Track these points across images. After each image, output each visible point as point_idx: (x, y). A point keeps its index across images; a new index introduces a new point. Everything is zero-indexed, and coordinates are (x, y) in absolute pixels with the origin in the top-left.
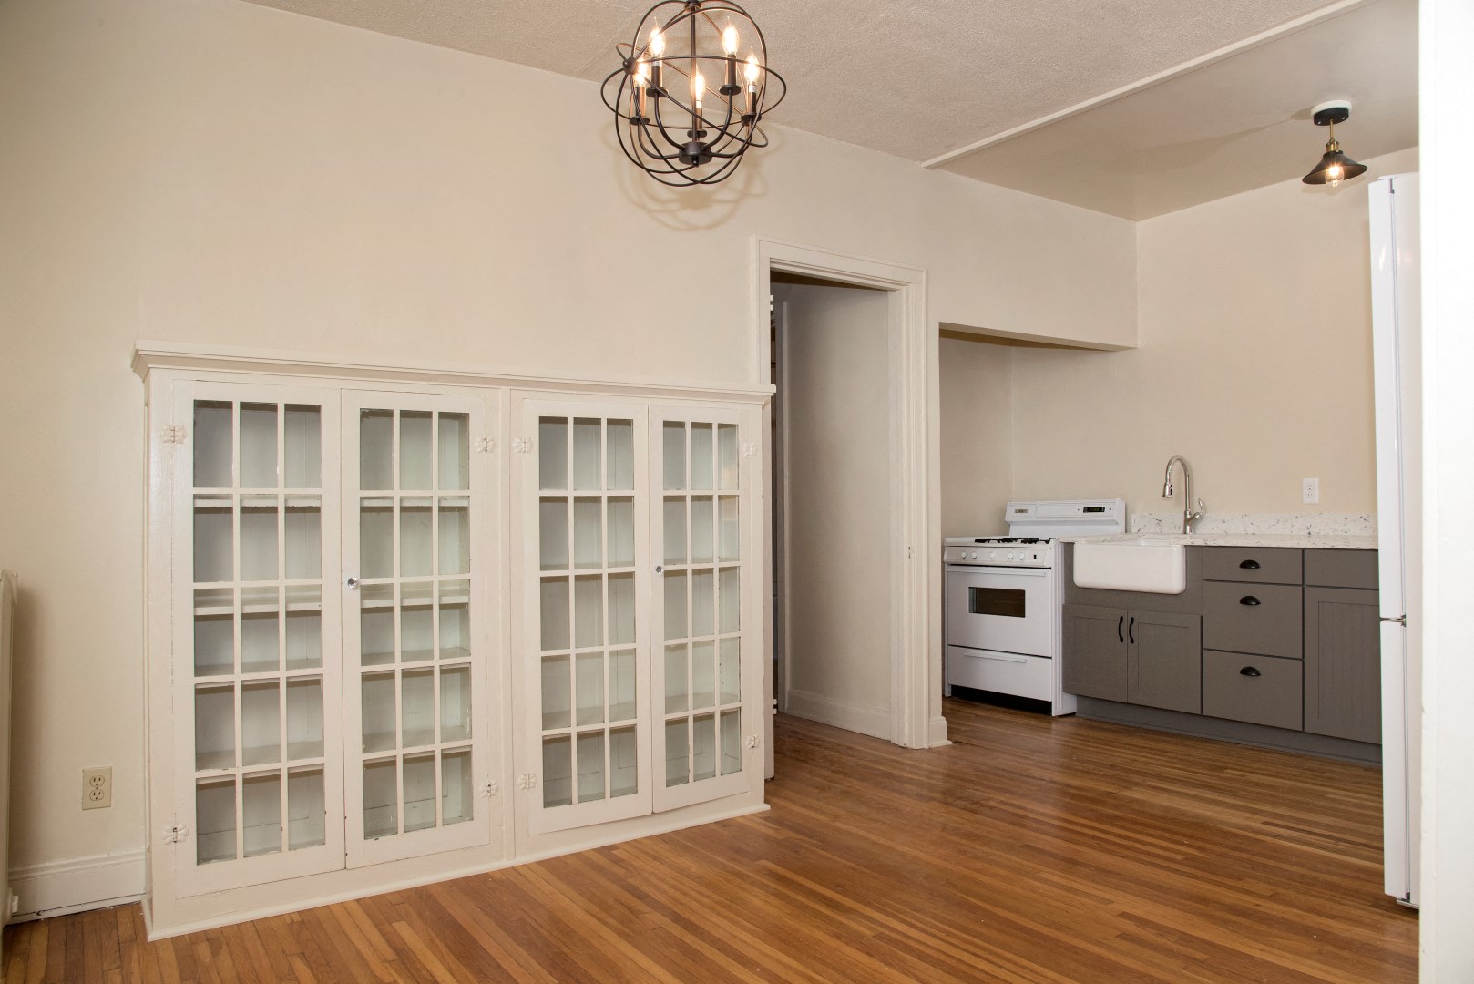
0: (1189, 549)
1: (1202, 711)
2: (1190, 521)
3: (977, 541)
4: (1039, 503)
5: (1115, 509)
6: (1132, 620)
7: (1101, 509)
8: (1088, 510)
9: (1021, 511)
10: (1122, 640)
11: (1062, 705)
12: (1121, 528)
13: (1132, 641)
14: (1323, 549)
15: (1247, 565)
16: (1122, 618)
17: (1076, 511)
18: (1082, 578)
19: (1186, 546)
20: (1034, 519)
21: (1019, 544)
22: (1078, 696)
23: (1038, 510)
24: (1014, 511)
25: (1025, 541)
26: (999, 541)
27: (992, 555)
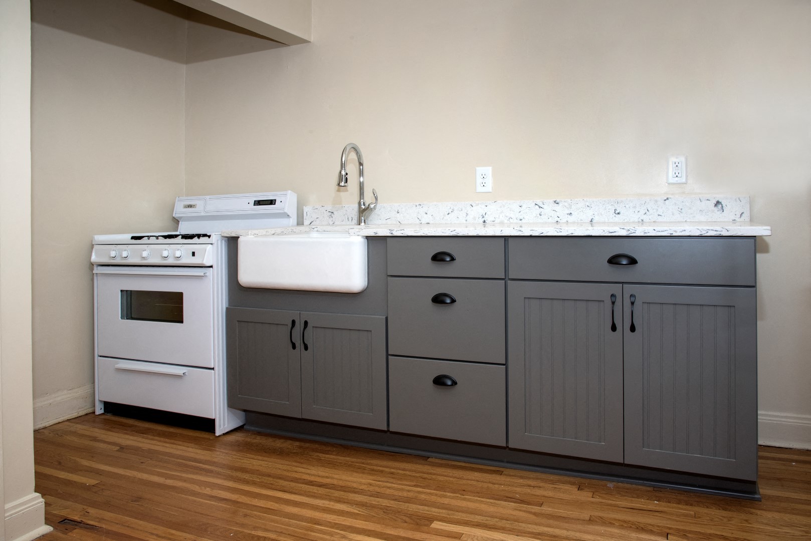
0: (372, 241)
1: (388, 425)
2: (364, 212)
3: (133, 238)
4: (208, 197)
5: (287, 202)
6: (306, 323)
7: (272, 202)
8: (258, 203)
9: (190, 206)
10: (294, 347)
11: (225, 422)
12: (293, 220)
13: (306, 348)
14: (531, 236)
15: (438, 258)
16: (294, 322)
17: (244, 204)
18: (248, 276)
19: (367, 237)
20: (203, 214)
21: (179, 240)
22: (245, 411)
23: (207, 205)
24: (182, 206)
25: (185, 237)
26: (165, 237)
27: (145, 254)
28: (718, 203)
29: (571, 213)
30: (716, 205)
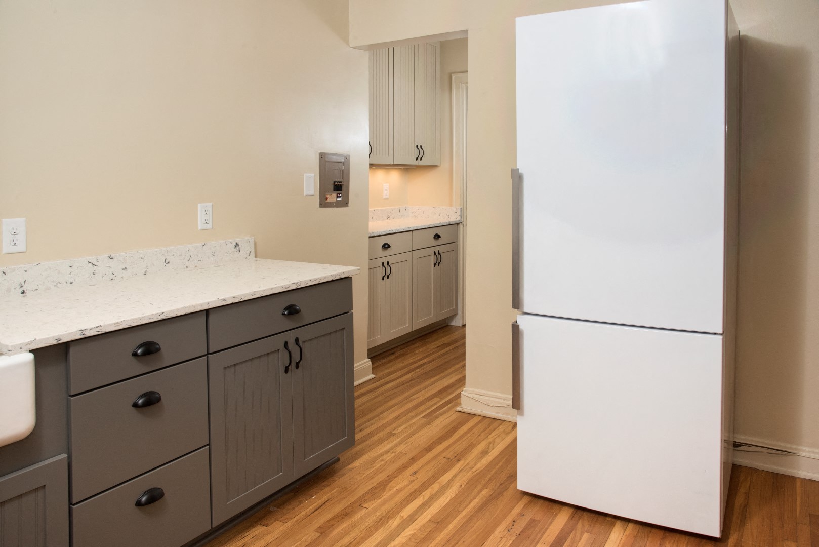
28: (237, 244)
29: (126, 268)
30: (235, 247)
